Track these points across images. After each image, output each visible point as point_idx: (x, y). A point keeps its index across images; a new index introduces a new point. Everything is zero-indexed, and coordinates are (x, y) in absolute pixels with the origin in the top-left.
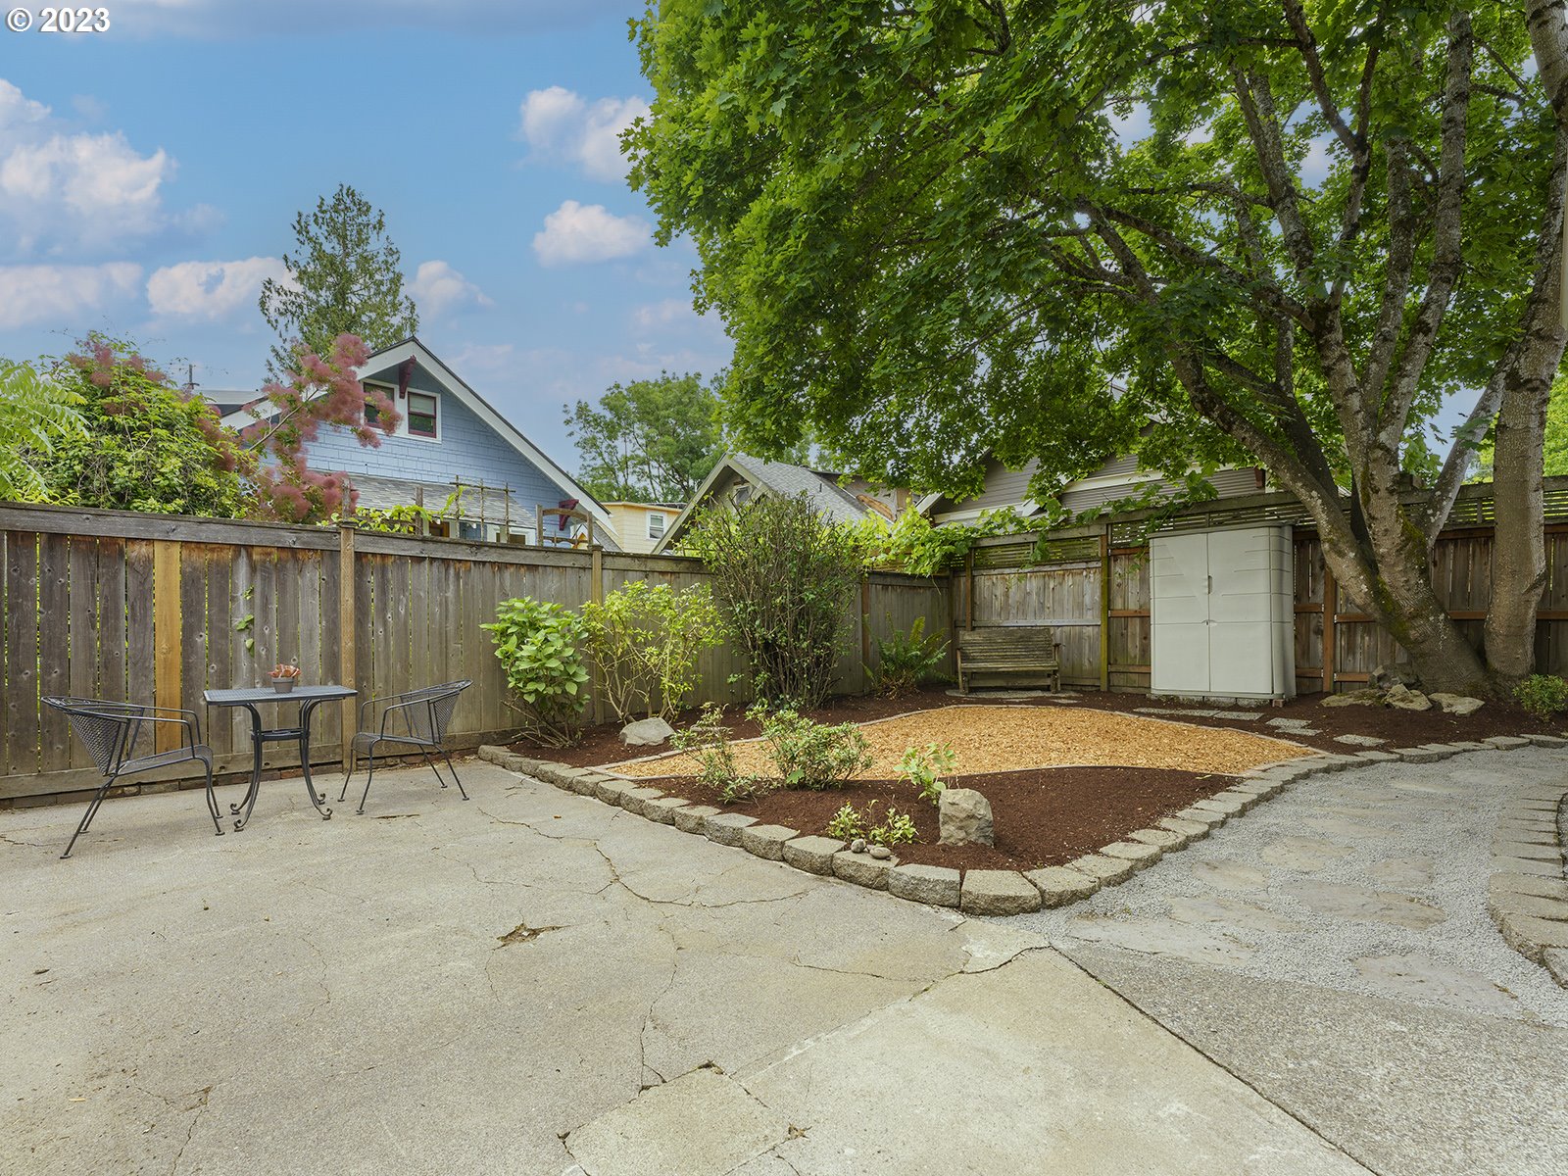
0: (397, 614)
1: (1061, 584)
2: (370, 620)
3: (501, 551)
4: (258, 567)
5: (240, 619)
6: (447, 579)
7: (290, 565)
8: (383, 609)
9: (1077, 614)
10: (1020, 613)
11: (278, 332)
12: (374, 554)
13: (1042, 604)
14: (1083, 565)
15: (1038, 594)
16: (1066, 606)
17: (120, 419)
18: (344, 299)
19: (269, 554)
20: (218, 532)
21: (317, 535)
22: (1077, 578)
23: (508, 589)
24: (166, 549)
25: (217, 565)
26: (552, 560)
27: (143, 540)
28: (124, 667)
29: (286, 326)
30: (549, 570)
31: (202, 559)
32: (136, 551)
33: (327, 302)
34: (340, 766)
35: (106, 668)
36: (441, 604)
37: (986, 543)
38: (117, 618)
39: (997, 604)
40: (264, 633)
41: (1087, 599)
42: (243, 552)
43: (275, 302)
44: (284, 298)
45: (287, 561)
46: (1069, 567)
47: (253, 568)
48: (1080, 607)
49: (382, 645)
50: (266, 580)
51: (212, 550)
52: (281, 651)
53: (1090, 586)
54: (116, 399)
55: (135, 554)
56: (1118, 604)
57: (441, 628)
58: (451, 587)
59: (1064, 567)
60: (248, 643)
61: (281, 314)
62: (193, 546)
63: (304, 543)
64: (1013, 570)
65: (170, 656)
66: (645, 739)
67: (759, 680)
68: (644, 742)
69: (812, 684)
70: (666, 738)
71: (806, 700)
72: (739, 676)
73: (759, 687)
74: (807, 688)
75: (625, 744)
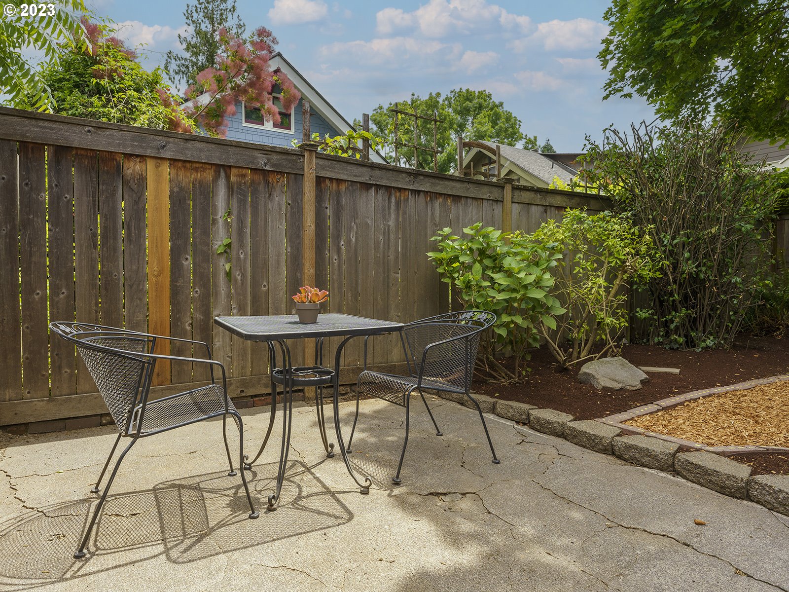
0: (348, 242)
2: (328, 248)
3: (433, 180)
4: (235, 189)
5: (219, 243)
6: (389, 208)
7: (261, 188)
8: (337, 238)
11: (175, 84)
12: (331, 179)
17: (104, 82)
18: (213, 60)
19: (244, 176)
20: (201, 150)
21: (284, 157)
23: (437, 219)
24: (157, 167)
25: (200, 185)
26: (473, 191)
27: (137, 156)
28: (122, 289)
29: (179, 80)
30: (469, 201)
31: (188, 178)
32: (132, 168)
33: (202, 63)
34: (301, 394)
35: (106, 289)
36: (384, 233)
38: (115, 238)
40: (239, 258)
42: (222, 174)
43: (173, 66)
44: (178, 62)
45: (259, 184)
47: (230, 189)
49: (336, 272)
50: (242, 203)
51: (196, 170)
52: (253, 277)
54: (101, 67)
55: (130, 171)
57: (384, 257)
58: (393, 216)
60: (227, 267)
61: (176, 73)
62: (180, 164)
63: (273, 165)
65: (160, 279)
66: (621, 383)
67: (678, 317)
68: (620, 385)
69: (732, 322)
70: (642, 382)
71: (725, 339)
72: (648, 311)
73: (674, 324)
74: (727, 326)
75: (600, 387)
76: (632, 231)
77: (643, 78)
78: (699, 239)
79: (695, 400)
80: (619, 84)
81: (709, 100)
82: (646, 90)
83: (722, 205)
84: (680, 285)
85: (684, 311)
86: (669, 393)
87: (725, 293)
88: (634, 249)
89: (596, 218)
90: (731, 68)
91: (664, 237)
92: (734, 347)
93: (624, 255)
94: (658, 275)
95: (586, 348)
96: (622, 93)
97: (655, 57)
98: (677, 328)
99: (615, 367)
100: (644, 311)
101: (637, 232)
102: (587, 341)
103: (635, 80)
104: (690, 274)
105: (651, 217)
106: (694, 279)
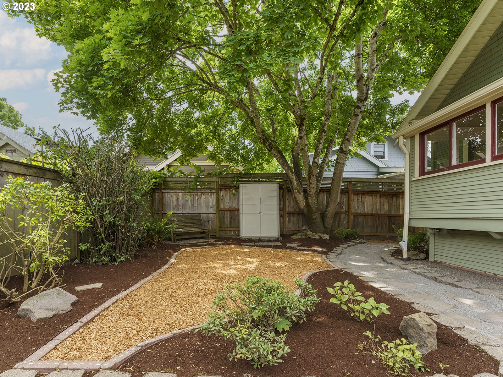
1: (200, 198)
9: (206, 209)
10: (183, 208)
13: (193, 205)
14: (209, 191)
15: (191, 201)
16: (202, 206)
22: (207, 196)
37: (169, 179)
39: (173, 204)
41: (211, 204)
46: (204, 191)
48: (207, 206)
53: (212, 199)
56: (222, 206)
59: (202, 191)
64: (181, 191)
66: (54, 310)
67: (104, 247)
68: (54, 313)
69: (133, 246)
70: (73, 304)
71: (130, 255)
72: (87, 245)
73: (103, 251)
74: (131, 248)
75: (34, 320)
76: (70, 196)
77: (84, 106)
78: (114, 202)
79: (108, 308)
80: (69, 105)
81: (124, 131)
82: (87, 113)
83: (125, 185)
84: (105, 228)
85: (107, 243)
86: (91, 307)
87: (129, 232)
88: (72, 208)
89: (39, 185)
90: (133, 119)
91: (94, 200)
92: (136, 257)
93: (62, 213)
94: (89, 225)
95: (36, 280)
96: (72, 111)
97: (89, 95)
98: (105, 253)
99: (52, 297)
100: (84, 245)
101: (73, 197)
102: (37, 273)
103: (79, 106)
104: (110, 222)
105: (85, 187)
106: (113, 225)
